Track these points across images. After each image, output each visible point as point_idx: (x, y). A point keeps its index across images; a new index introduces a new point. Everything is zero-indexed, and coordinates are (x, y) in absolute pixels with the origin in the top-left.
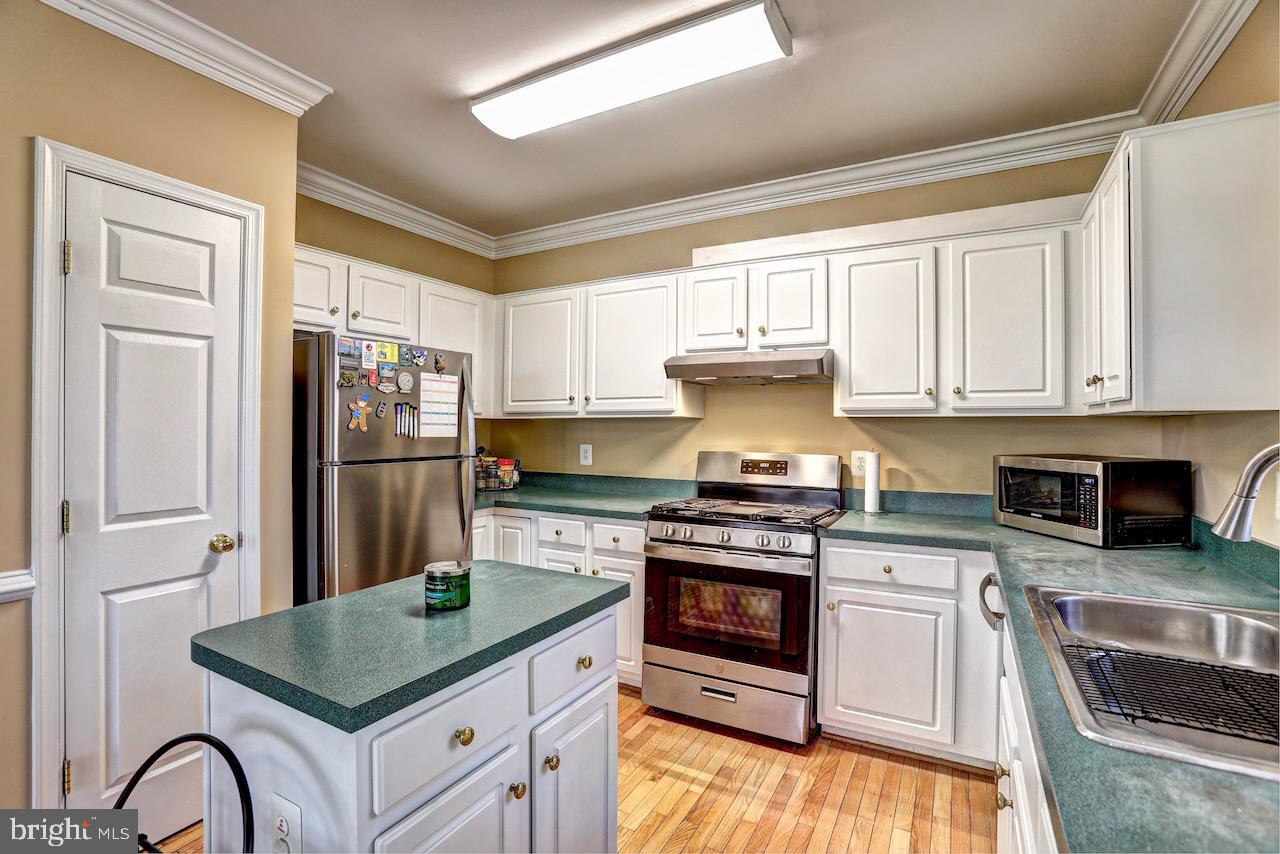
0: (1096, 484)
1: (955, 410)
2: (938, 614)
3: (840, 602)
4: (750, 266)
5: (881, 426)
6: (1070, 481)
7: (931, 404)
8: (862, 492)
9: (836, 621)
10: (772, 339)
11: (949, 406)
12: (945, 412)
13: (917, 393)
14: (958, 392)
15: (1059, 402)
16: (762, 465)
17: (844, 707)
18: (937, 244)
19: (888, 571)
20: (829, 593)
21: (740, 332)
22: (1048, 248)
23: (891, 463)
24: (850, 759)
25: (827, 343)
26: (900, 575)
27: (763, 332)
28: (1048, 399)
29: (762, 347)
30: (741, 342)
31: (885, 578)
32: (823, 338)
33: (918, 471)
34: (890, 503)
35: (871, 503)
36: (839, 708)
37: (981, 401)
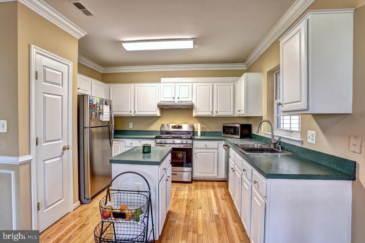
0: (239, 128)
1: (216, 115)
2: (215, 153)
3: (197, 153)
4: (176, 84)
5: (200, 119)
6: (235, 128)
7: (212, 114)
8: (197, 132)
9: (196, 156)
10: (180, 100)
11: (215, 115)
12: (214, 116)
13: (209, 112)
14: (216, 112)
15: (233, 114)
16: (176, 127)
17: (198, 173)
18: (213, 83)
19: (206, 146)
20: (195, 151)
21: (173, 98)
22: (231, 86)
23: (202, 126)
24: (199, 183)
25: (192, 101)
26: (208, 146)
27: (179, 98)
28: (230, 113)
29: (178, 101)
30: (173, 100)
31: (205, 147)
32: (191, 100)
33: (208, 127)
34: (203, 134)
35: (199, 134)
36: (197, 173)
37: (220, 114)
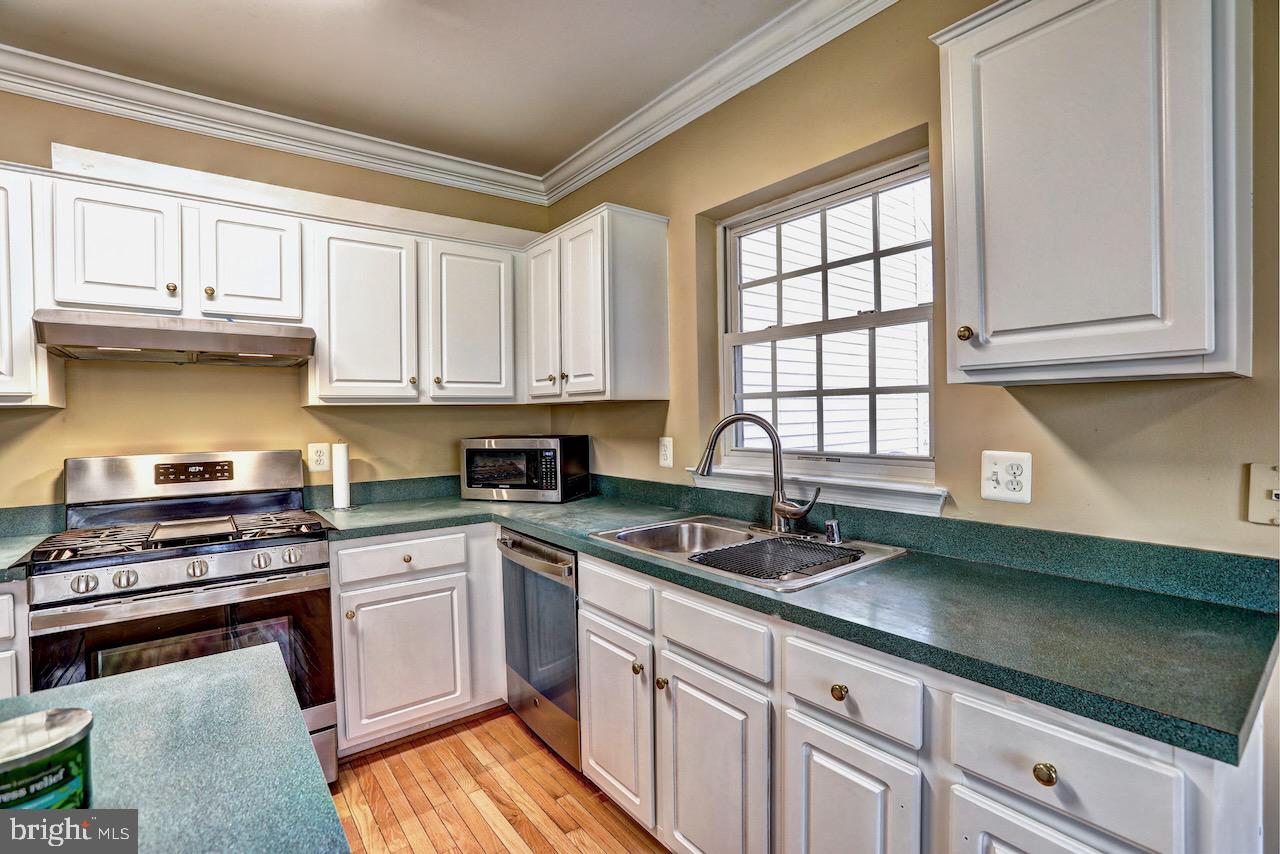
0: (555, 457)
1: (434, 398)
2: (452, 589)
3: (359, 607)
4: (185, 202)
5: (344, 417)
6: (533, 456)
7: (413, 393)
9: (354, 630)
10: (220, 305)
11: (429, 394)
12: (425, 401)
13: (400, 381)
14: (438, 381)
15: (510, 393)
16: (192, 469)
17: (369, 717)
18: (419, 239)
19: (408, 560)
20: (342, 603)
21: (172, 290)
22: (502, 265)
23: (357, 456)
24: (382, 769)
25: (300, 321)
26: (419, 563)
27: (211, 294)
28: (500, 390)
29: (205, 314)
30: (173, 304)
31: (403, 568)
32: (296, 314)
33: (381, 460)
35: (341, 497)
36: (365, 721)
37: (455, 391)
